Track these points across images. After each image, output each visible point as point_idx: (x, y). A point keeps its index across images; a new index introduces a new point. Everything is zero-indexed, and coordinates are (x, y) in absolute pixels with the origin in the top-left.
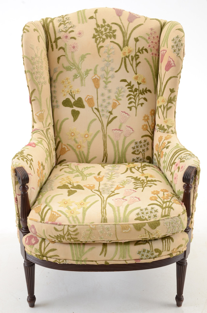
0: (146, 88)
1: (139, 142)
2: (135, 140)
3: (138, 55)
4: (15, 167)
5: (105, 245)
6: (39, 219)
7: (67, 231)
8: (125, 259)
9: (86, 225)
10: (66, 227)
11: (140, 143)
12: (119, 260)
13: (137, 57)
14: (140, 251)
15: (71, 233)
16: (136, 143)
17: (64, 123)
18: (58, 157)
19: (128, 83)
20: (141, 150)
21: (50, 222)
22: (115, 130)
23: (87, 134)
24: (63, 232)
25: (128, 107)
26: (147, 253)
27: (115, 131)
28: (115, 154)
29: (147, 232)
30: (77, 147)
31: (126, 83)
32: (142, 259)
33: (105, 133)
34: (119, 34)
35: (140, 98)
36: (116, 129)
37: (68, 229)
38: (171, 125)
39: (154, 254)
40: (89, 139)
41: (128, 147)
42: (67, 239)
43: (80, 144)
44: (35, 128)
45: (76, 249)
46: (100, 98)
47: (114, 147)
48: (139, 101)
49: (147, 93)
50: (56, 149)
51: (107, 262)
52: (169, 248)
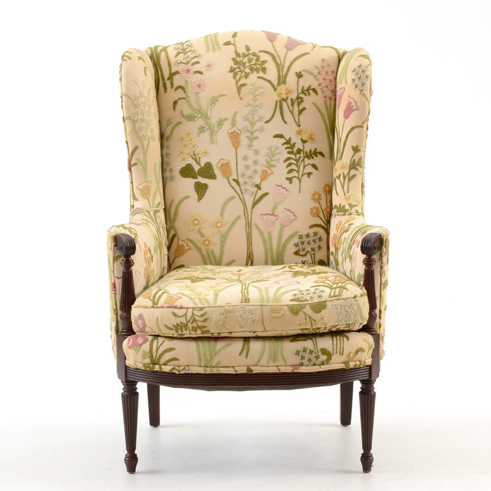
0: (316, 149)
1: (306, 235)
2: (298, 232)
3: (301, 98)
4: (114, 234)
5: (246, 339)
6: (150, 304)
7: (192, 316)
8: (276, 364)
9: (219, 307)
10: (190, 311)
11: (307, 238)
12: (268, 365)
13: (300, 100)
14: (299, 350)
15: (197, 318)
16: (301, 237)
17: (182, 204)
18: (171, 262)
19: (286, 140)
20: (309, 249)
21: (166, 305)
22: (265, 215)
23: (219, 222)
24: (186, 317)
25: (287, 179)
26: (309, 353)
27: (265, 217)
28: (266, 254)
29: (307, 317)
30: (204, 243)
31: (283, 141)
32: (302, 364)
33: (250, 220)
34: (271, 66)
35: (305, 165)
36: (267, 214)
37: (193, 313)
38: (356, 204)
39: (319, 358)
40: (224, 230)
41: (288, 243)
42: (191, 328)
43: (207, 238)
44: (135, 208)
45: (204, 346)
46: (242, 164)
47: (265, 243)
48: (304, 169)
49: (317, 156)
50: (169, 248)
51: (250, 369)
52: (343, 349)
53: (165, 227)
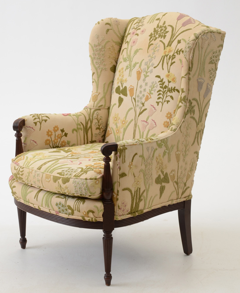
0: (175, 87)
3: (175, 56)
8: (49, 208)
9: (28, 169)
12: (46, 208)
14: (57, 203)
15: (20, 172)
17: (114, 108)
19: (161, 79)
21: (15, 162)
23: (124, 121)
25: (157, 102)
26: (62, 206)
27: (143, 123)
29: (59, 185)
30: (116, 131)
31: (159, 80)
32: (60, 212)
33: (136, 123)
35: (167, 96)
36: (144, 121)
37: (20, 169)
39: (67, 210)
40: (125, 126)
43: (118, 129)
49: (174, 91)
51: (39, 207)
52: (79, 209)
53: (100, 119)
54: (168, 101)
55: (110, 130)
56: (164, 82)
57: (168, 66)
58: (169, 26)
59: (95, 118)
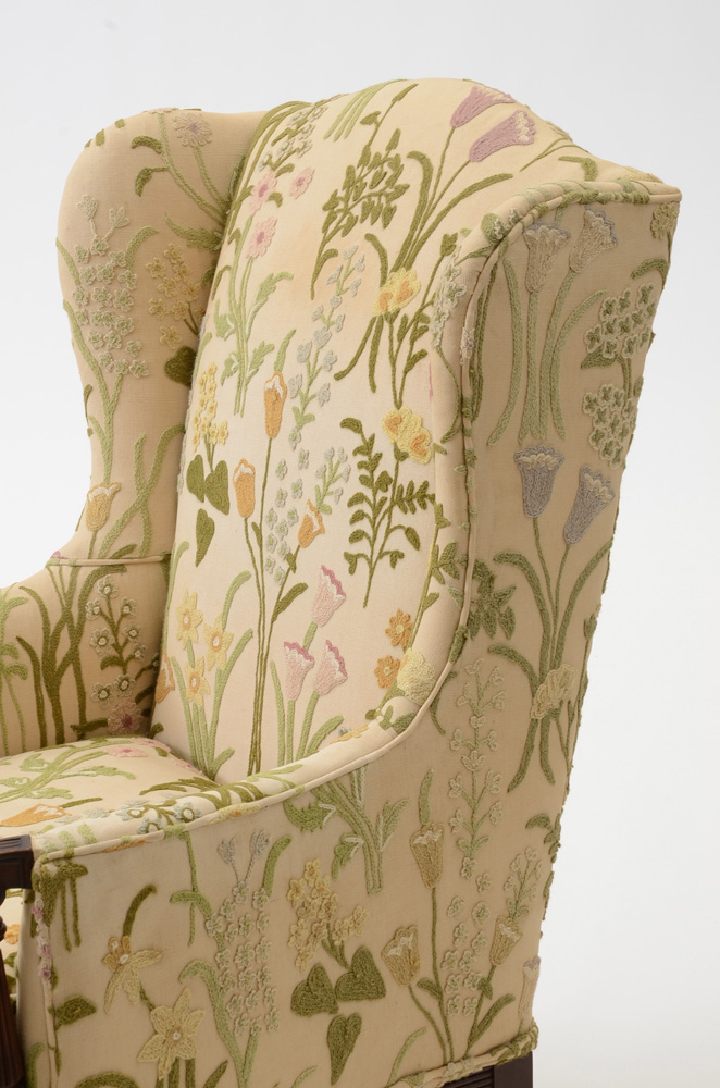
2: (342, 720)
3: (426, 320)
13: (421, 324)
17: (181, 561)
19: (364, 439)
22: (291, 647)
23: (218, 634)
25: (348, 556)
27: (290, 654)
30: (190, 682)
33: (265, 651)
34: (406, 207)
35: (392, 527)
36: (295, 646)
40: (222, 659)
43: (196, 671)
46: (273, 484)
47: (281, 728)
48: (386, 537)
49: (423, 507)
53: (123, 615)
54: (396, 556)
55: (167, 672)
56: (379, 456)
57: (394, 371)
58: (413, 155)
59: (97, 610)
